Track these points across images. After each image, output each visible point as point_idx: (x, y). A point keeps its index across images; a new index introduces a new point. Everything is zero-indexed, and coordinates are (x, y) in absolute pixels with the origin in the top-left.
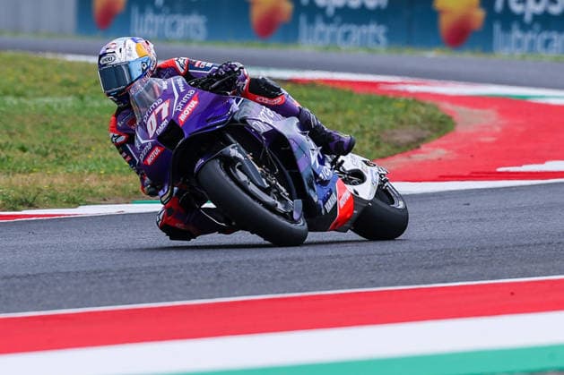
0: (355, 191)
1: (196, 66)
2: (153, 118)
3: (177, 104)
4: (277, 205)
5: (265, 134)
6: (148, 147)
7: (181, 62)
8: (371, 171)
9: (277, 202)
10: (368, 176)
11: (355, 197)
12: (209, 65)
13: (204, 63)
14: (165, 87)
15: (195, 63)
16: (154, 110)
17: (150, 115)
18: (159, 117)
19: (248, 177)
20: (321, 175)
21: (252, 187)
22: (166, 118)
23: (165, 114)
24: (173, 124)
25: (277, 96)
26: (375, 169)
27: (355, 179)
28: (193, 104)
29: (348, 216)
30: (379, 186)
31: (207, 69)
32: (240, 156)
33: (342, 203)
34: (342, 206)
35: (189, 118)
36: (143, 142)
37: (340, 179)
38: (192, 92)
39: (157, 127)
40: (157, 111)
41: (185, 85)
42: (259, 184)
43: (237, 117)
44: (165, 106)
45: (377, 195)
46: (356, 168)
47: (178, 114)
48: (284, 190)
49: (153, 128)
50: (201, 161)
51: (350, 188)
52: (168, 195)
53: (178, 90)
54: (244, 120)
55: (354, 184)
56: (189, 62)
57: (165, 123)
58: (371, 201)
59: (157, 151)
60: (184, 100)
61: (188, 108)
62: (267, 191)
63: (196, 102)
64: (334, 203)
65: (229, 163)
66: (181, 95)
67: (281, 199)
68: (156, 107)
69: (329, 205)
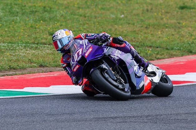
0: (152, 79)
1: (89, 35)
2: (76, 55)
3: (85, 50)
4: (119, 86)
5: (117, 60)
6: (75, 65)
7: (83, 35)
8: (159, 71)
9: (119, 85)
10: (157, 74)
11: (152, 81)
12: (93, 34)
13: (91, 34)
14: (81, 43)
15: (88, 34)
16: (77, 51)
17: (75, 53)
18: (78, 54)
19: (109, 76)
20: (138, 75)
21: (110, 79)
22: (81, 55)
23: (80, 53)
24: (83, 57)
25: (122, 44)
26: (161, 71)
27: (152, 75)
28: (90, 50)
29: (149, 88)
30: (161, 77)
31: (92, 36)
32: (107, 68)
33: (146, 84)
34: (146, 85)
35: (89, 55)
36: (73, 63)
37: (146, 75)
38: (90, 45)
39: (78, 58)
40: (78, 52)
41: (88, 43)
42: (113, 78)
43: (107, 54)
44: (81, 50)
45: (161, 80)
46: (153, 71)
47: (85, 53)
48: (123, 80)
49: (76, 58)
50: (92, 70)
51: (150, 78)
52: (81, 82)
53: (85, 45)
54: (109, 55)
55: (152, 77)
56: (86, 35)
57: (80, 57)
58: (158, 83)
59: (77, 67)
60: (87, 48)
61: (88, 51)
62: (116, 81)
63: (91, 49)
64: (143, 84)
65: (103, 70)
66: (86, 46)
67: (121, 83)
68: (77, 50)
69: (141, 85)
